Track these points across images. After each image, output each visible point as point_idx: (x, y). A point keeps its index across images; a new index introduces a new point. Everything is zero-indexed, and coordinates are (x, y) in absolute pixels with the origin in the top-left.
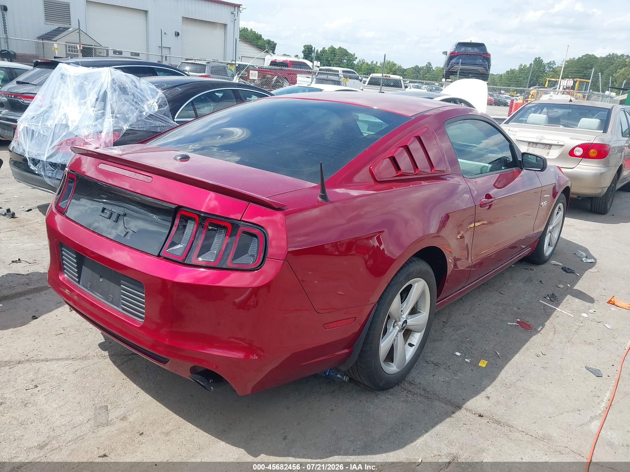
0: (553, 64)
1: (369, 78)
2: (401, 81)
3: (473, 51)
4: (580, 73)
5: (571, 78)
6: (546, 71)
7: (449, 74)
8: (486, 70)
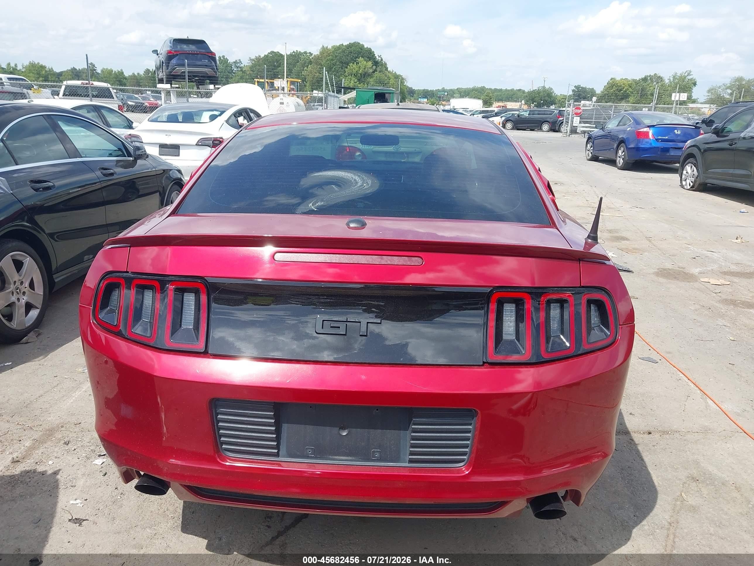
0: (239, 63)
1: (63, 88)
2: (110, 88)
3: (189, 50)
4: (270, 71)
5: (281, 78)
6: (234, 71)
7: (170, 78)
8: (215, 72)
